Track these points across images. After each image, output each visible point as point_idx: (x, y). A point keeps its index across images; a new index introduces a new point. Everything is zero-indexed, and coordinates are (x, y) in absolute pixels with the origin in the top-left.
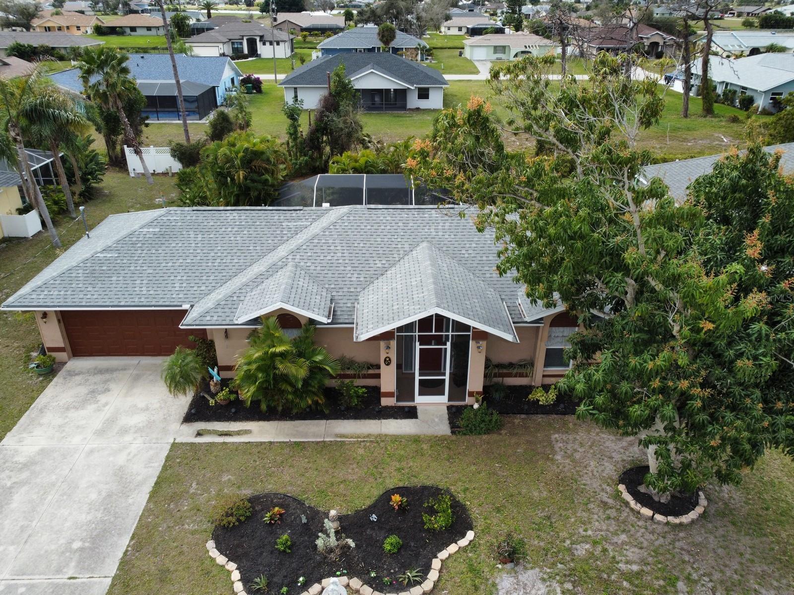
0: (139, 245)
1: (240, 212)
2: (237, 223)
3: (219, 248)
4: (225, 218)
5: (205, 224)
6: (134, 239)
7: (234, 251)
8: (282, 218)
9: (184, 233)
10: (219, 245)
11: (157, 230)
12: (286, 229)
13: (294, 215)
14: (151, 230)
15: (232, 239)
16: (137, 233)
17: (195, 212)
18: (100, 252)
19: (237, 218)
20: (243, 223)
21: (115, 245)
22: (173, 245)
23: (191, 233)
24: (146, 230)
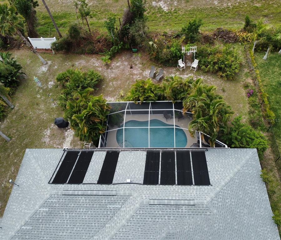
0: (40, 221)
1: (85, 196)
2: (85, 206)
3: (78, 224)
4: (78, 201)
5: (70, 205)
6: (38, 216)
7: (85, 227)
8: (107, 201)
9: (60, 212)
10: (78, 222)
11: (47, 210)
12: (109, 210)
13: (112, 199)
14: (45, 209)
15: (83, 217)
16: (38, 212)
17: (64, 196)
18: (24, 226)
19: (84, 201)
20: (88, 206)
21: (29, 221)
22: (56, 221)
23: (64, 212)
24: (42, 209)
